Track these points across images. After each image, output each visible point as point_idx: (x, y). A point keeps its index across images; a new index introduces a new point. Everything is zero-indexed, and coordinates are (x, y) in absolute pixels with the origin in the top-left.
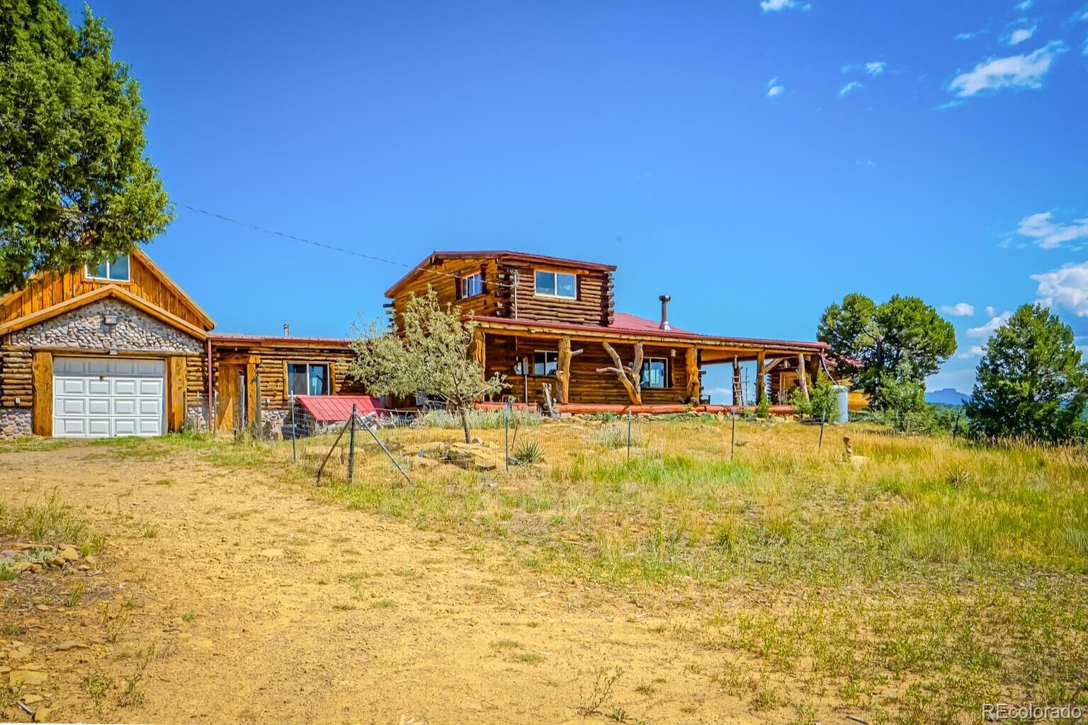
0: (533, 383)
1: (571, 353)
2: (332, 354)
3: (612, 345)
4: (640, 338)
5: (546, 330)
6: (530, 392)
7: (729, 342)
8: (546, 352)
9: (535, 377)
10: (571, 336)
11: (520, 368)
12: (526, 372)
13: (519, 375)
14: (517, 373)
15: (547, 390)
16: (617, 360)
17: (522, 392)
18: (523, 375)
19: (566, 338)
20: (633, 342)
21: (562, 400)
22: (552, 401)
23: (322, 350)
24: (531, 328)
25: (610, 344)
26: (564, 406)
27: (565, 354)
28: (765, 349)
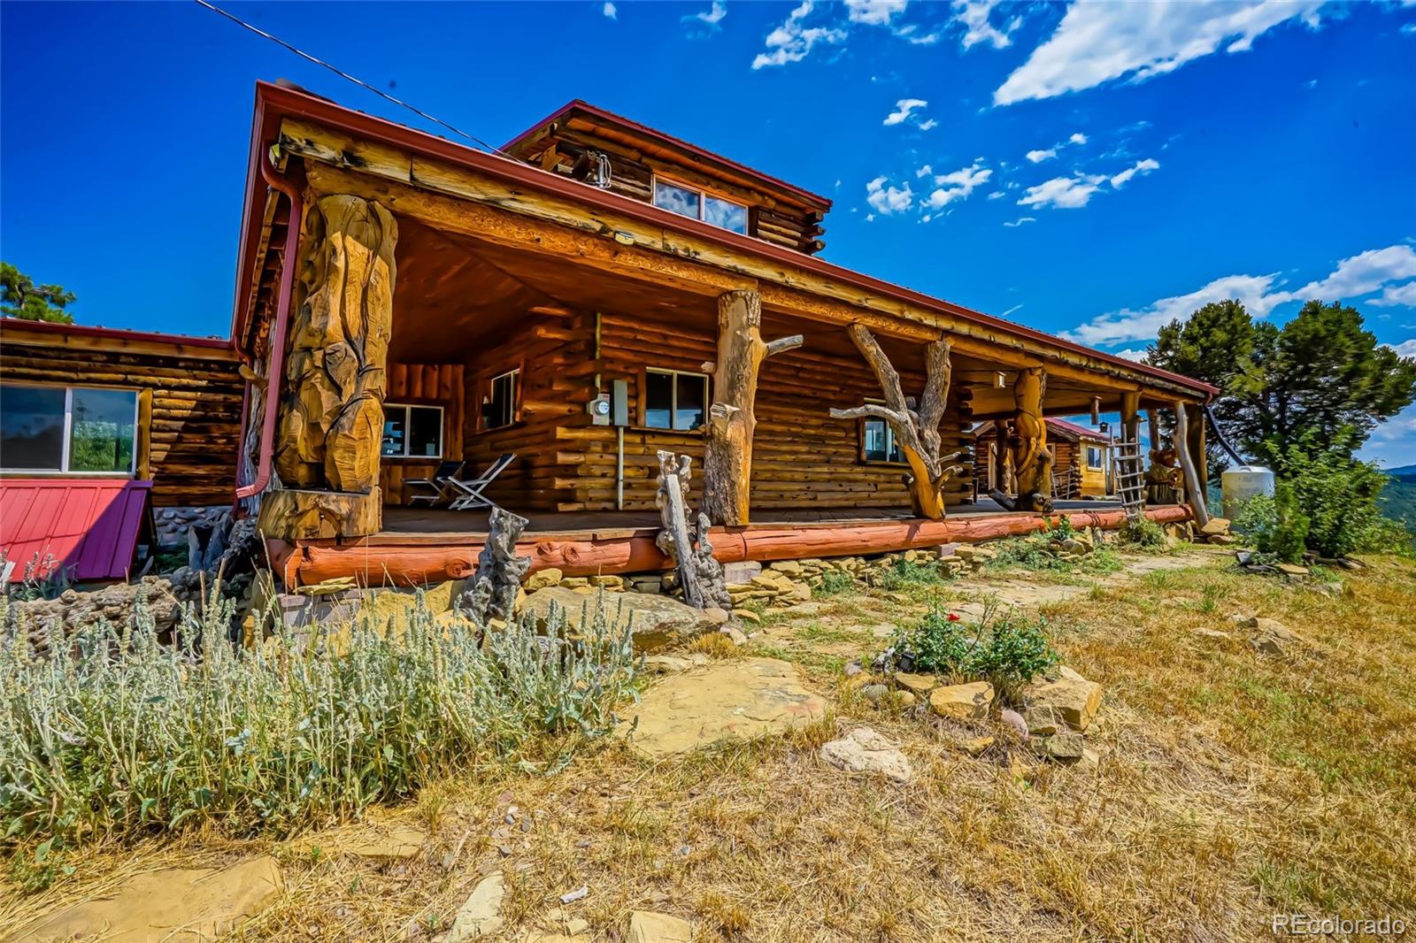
0: (641, 450)
1: (759, 349)
2: (145, 369)
3: (879, 336)
4: (945, 324)
5: (676, 244)
6: (631, 473)
7: (1099, 361)
8: (675, 373)
9: (643, 433)
10: (764, 284)
11: (604, 408)
12: (622, 418)
13: (603, 427)
14: (597, 420)
15: (673, 480)
16: (893, 382)
17: (611, 472)
18: (613, 427)
19: (743, 287)
20: (928, 336)
21: (727, 513)
22: (693, 519)
23: (114, 358)
24: (615, 224)
25: (873, 332)
26: (736, 538)
27: (743, 344)
28: (1142, 385)
